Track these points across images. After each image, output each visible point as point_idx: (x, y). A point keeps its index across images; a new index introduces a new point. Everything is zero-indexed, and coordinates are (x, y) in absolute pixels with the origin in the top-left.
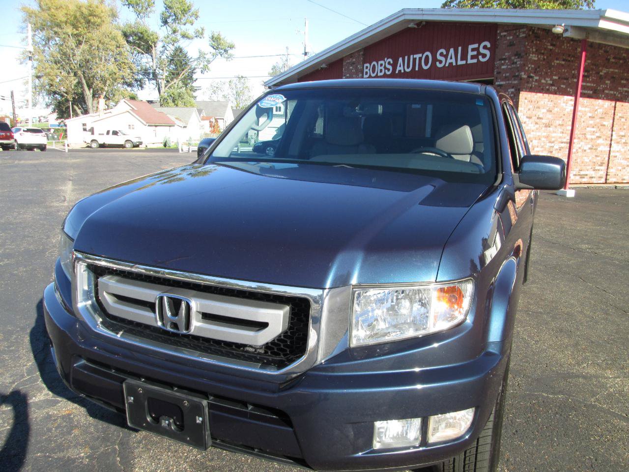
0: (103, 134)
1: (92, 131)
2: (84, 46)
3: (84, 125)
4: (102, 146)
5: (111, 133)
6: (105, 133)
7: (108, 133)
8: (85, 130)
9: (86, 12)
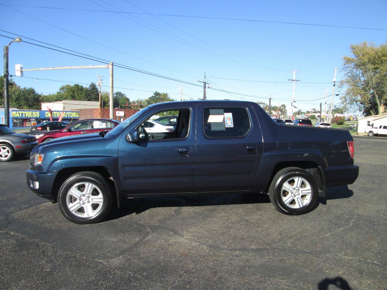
0: (377, 128)
1: (372, 125)
2: (377, 75)
3: (369, 122)
4: (377, 135)
5: (382, 127)
6: (379, 127)
7: (380, 127)
8: (369, 125)
9: (380, 54)
